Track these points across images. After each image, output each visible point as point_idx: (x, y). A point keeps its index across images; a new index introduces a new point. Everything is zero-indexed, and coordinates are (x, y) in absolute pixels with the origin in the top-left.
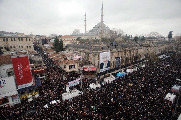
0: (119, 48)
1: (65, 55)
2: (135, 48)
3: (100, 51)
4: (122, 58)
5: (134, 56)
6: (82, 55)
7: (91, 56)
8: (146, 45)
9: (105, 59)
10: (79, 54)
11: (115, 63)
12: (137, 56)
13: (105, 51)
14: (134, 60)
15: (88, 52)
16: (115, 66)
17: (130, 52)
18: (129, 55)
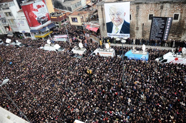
9: (116, 16)
11: (148, 29)
16: (147, 36)
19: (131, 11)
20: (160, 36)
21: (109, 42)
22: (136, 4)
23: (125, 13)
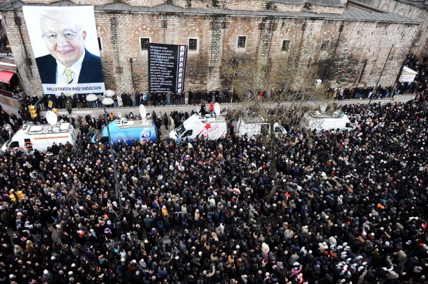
4: (195, 52)
5: (305, 59)
9: (62, 41)
11: (143, 71)
16: (143, 86)
17: (272, 29)
18: (257, 48)
19: (99, 28)
20: (169, 83)
21: (53, 107)
22: (108, 13)
23: (85, 32)
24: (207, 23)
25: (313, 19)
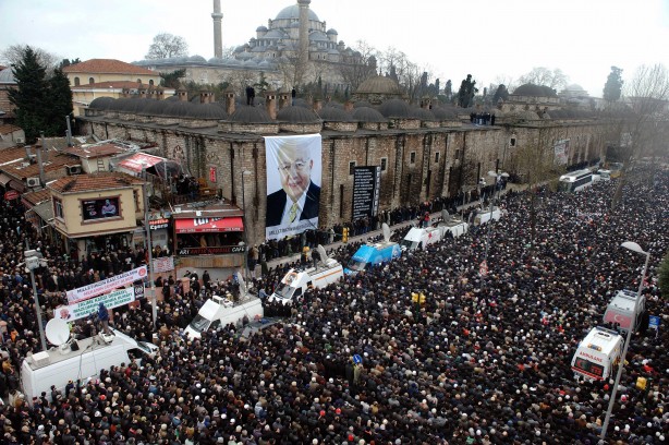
0: (372, 120)
1: (73, 151)
2: (454, 124)
3: (268, 129)
4: (383, 172)
5: (448, 168)
6: (171, 150)
7: (217, 152)
8: (509, 121)
9: (293, 172)
10: (154, 145)
11: (348, 196)
12: (460, 168)
13: (293, 127)
14: (446, 187)
15: (204, 132)
16: (348, 214)
17: (430, 143)
18: (423, 162)
20: (367, 207)
23: (312, 161)
24: (393, 142)
25: (451, 132)
